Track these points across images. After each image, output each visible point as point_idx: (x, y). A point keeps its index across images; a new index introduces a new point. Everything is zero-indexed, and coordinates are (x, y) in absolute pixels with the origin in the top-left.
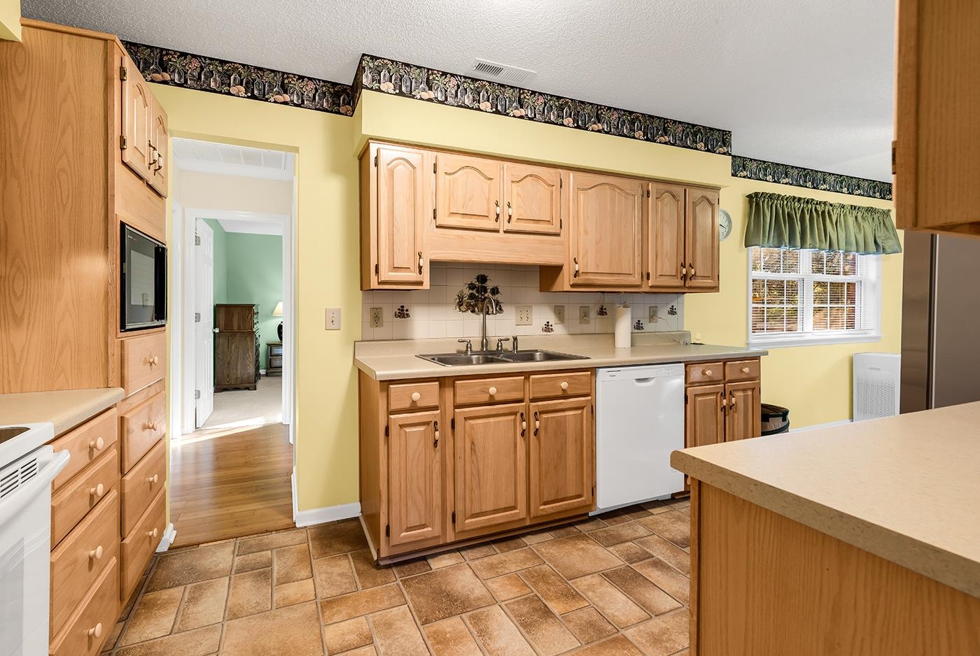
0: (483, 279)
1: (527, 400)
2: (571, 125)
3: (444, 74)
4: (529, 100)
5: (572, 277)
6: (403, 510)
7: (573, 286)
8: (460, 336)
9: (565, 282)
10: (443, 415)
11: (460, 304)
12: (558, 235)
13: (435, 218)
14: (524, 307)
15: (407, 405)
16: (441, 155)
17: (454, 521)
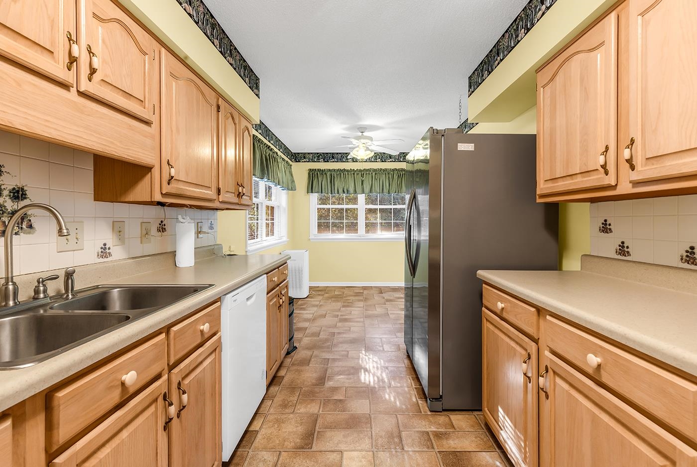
5: (165, 183)
7: (164, 195)
9: (154, 189)
12: (150, 124)
14: (71, 223)
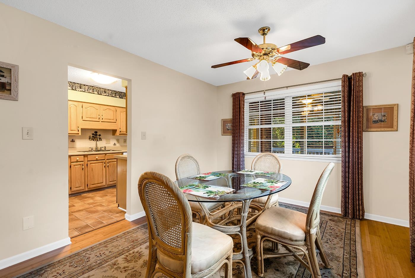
0: (96, 132)
1: (106, 159)
2: (118, 97)
3: (84, 85)
4: (107, 91)
6: (75, 183)
7: (119, 134)
8: (90, 147)
9: (118, 133)
10: (85, 163)
11: (90, 139)
12: (116, 123)
13: (82, 118)
14: (108, 140)
15: (76, 161)
16: (83, 103)
17: (87, 186)
